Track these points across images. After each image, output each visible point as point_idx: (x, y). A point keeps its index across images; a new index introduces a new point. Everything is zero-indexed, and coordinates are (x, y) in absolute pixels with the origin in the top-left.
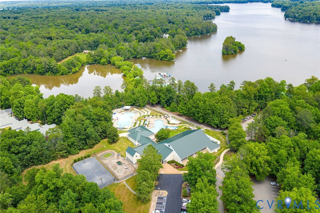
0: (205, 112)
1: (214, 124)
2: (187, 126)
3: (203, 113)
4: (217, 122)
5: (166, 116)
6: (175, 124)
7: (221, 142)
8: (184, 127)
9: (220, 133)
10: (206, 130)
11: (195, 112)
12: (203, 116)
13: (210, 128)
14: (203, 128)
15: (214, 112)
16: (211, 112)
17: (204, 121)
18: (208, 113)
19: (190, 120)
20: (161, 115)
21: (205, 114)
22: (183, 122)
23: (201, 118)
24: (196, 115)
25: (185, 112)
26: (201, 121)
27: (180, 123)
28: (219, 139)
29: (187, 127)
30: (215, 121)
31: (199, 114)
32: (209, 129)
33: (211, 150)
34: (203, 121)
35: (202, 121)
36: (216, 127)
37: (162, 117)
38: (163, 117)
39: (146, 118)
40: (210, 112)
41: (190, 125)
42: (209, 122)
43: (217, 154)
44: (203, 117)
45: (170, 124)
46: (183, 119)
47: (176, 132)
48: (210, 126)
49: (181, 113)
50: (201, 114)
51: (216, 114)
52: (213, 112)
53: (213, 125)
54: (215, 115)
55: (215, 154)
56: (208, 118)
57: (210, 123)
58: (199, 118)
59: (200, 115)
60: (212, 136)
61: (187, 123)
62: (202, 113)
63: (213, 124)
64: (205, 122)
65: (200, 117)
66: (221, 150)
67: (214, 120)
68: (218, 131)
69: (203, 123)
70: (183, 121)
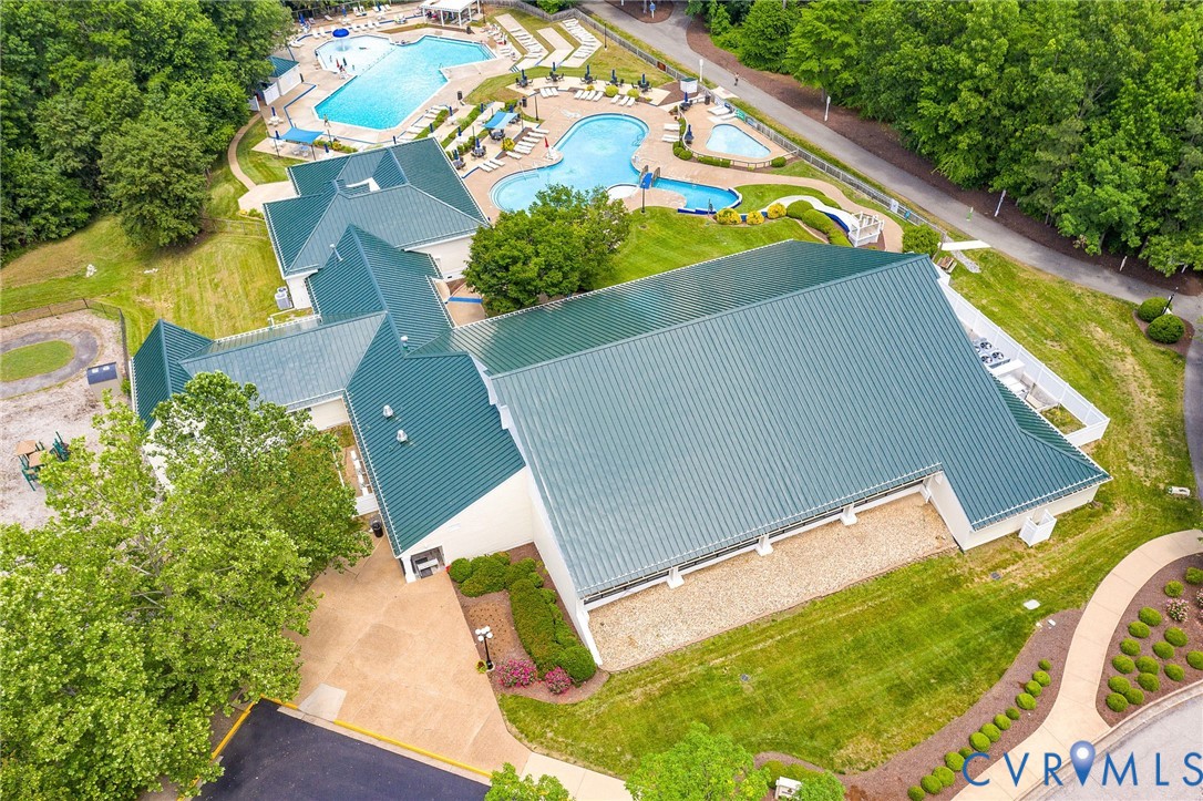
0: (1020, 86)
1: (1086, 215)
2: (826, 196)
3: (998, 93)
4: (1125, 199)
5: (689, 88)
6: (726, 164)
7: (1121, 415)
8: (786, 202)
9: (1122, 317)
10: (983, 257)
11: (926, 76)
12: (988, 124)
13: (1029, 245)
14: (958, 236)
15: (1113, 95)
16: (1078, 92)
17: (992, 173)
18: (1045, 98)
19: (869, 149)
20: (653, 74)
21: (1011, 106)
22: (805, 157)
23: (964, 141)
24: (927, 107)
25: (845, 75)
26: (958, 167)
27: (778, 165)
28: (1095, 380)
29: (818, 205)
30: (1107, 192)
31: (951, 95)
32: (1020, 251)
33: (979, 510)
34: (974, 172)
35: (965, 171)
36: (1093, 244)
37: (657, 94)
38: (663, 94)
39: (528, 92)
40: (1074, 83)
41: (857, 185)
42: (1035, 186)
43: (1038, 570)
44: (986, 132)
45: (689, 157)
46: (817, 131)
47: (707, 239)
48: (1042, 229)
49: (809, 75)
50: (975, 102)
51: (1129, 123)
52: (1106, 97)
53: (1068, 224)
54: (1116, 127)
55: (1016, 576)
56: (1032, 147)
57: (1040, 198)
58: (946, 136)
59: (961, 106)
60: (1034, 337)
61: (832, 166)
62: (985, 93)
63: (1074, 211)
64: (997, 184)
65: (958, 128)
66: (1093, 530)
67: (1093, 180)
68: (1109, 286)
69: (978, 190)
70: (805, 150)
